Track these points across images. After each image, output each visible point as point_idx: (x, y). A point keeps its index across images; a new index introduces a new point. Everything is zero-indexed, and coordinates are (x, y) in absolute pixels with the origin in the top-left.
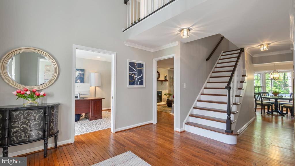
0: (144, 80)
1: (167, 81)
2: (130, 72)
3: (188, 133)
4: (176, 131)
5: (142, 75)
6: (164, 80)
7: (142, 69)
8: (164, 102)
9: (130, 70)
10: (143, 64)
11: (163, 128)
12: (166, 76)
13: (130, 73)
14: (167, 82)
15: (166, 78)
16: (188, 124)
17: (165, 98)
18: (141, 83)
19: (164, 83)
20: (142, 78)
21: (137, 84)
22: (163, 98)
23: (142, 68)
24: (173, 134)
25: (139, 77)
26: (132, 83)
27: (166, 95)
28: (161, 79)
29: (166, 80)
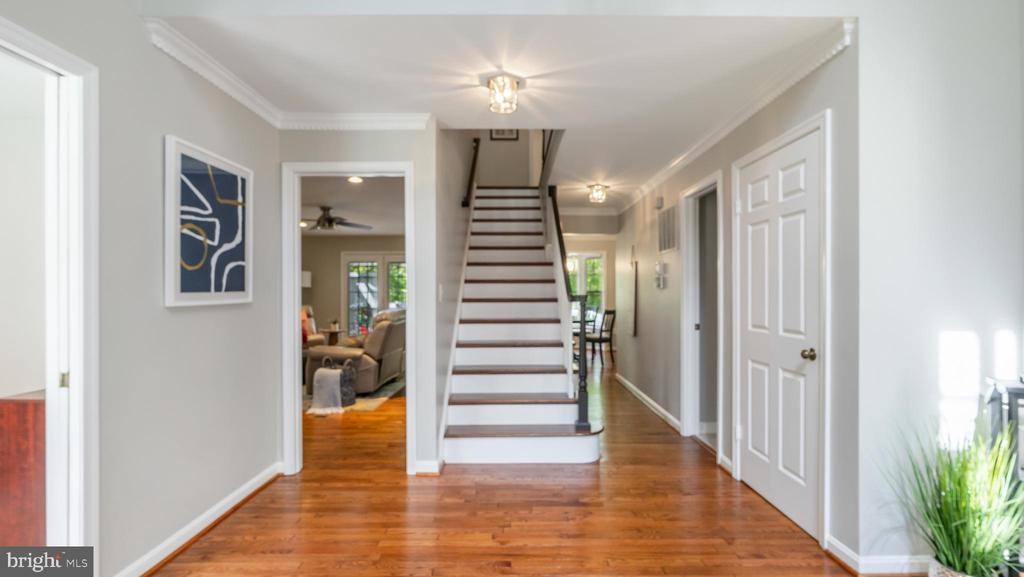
0: (249, 264)
2: (183, 213)
3: (463, 469)
4: (419, 476)
5: (238, 239)
7: (240, 208)
9: (183, 204)
10: (243, 181)
11: (359, 480)
13: (183, 222)
16: (453, 433)
18: (237, 282)
20: (239, 253)
21: (218, 288)
23: (240, 199)
24: (404, 488)
25: (227, 247)
26: (193, 281)
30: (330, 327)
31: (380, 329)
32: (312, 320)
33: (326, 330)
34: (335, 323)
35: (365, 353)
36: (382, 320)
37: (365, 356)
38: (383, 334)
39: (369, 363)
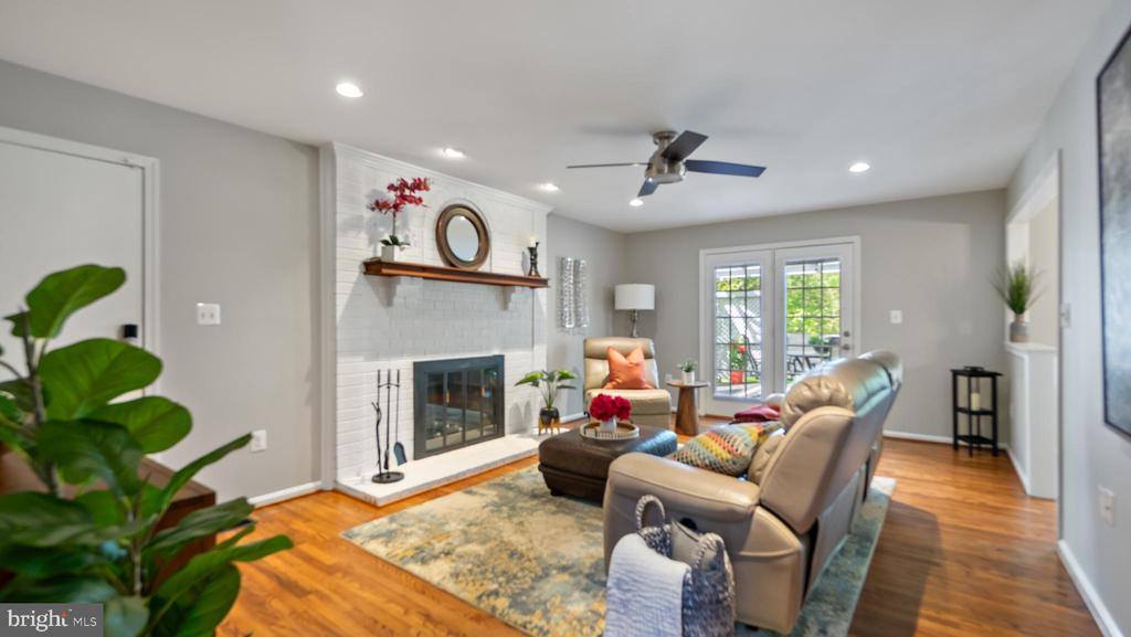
1: (544, 283)
6: (520, 273)
8: (521, 430)
12: (533, 251)
14: (541, 292)
15: (534, 264)
17: (528, 405)
19: (519, 295)
22: (517, 407)
27: (536, 384)
28: (497, 270)
29: (534, 281)
30: (680, 378)
31: (812, 434)
32: (654, 362)
33: (675, 382)
34: (688, 370)
35: (761, 504)
36: (816, 403)
37: (760, 511)
38: (825, 450)
39: (774, 542)
